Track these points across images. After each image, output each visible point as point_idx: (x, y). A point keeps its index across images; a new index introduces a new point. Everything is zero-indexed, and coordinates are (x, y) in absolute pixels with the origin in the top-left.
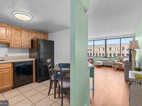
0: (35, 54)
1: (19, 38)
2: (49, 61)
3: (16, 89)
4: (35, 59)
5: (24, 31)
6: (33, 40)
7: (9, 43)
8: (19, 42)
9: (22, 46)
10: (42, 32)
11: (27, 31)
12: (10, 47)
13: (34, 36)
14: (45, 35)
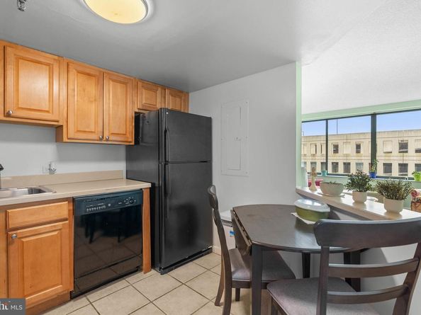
0: (151, 165)
1: (93, 107)
4: (149, 185)
5: (111, 82)
6: (139, 116)
7: (60, 124)
8: (96, 123)
9: (103, 137)
10: (169, 88)
11: (120, 82)
12: (65, 139)
13: (144, 102)
14: (180, 98)
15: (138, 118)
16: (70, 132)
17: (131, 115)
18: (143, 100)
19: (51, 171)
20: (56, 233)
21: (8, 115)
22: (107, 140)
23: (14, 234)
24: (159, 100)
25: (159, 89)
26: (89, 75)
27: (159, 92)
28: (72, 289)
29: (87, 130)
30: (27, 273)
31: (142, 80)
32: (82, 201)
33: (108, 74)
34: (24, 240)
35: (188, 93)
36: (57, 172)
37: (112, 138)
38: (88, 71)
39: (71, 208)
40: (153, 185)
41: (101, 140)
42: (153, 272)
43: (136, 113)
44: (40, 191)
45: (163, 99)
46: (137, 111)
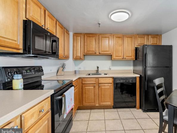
0: (140, 68)
1: (120, 48)
2: (157, 81)
3: (116, 110)
4: (139, 76)
5: (126, 38)
6: (137, 49)
7: (111, 54)
8: (121, 53)
9: (124, 58)
10: (150, 35)
11: (130, 37)
12: (113, 59)
13: (139, 43)
14: (157, 38)
15: (136, 49)
16: (114, 57)
17: (134, 49)
18: (139, 42)
19: (110, 69)
20: (109, 87)
21: (100, 53)
22: (125, 59)
23: (100, 85)
24: (146, 41)
25: (146, 36)
26: (119, 37)
27: (146, 38)
28: (113, 105)
29: (119, 56)
30: (102, 96)
31: (138, 34)
32: (116, 78)
33: (125, 35)
34: (102, 87)
35: (161, 35)
36: (112, 69)
37: (127, 58)
38: (119, 36)
39: (113, 80)
40: (141, 76)
41: (123, 59)
42: (140, 110)
43: (136, 48)
44: (106, 74)
45: (148, 40)
46: (136, 47)
